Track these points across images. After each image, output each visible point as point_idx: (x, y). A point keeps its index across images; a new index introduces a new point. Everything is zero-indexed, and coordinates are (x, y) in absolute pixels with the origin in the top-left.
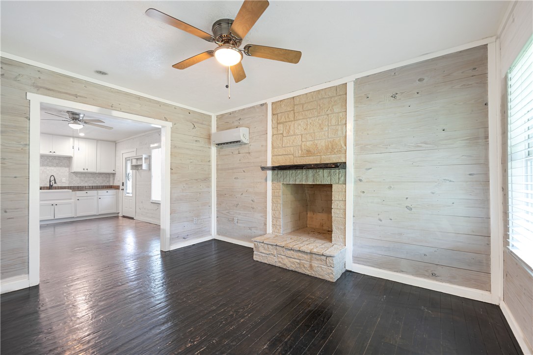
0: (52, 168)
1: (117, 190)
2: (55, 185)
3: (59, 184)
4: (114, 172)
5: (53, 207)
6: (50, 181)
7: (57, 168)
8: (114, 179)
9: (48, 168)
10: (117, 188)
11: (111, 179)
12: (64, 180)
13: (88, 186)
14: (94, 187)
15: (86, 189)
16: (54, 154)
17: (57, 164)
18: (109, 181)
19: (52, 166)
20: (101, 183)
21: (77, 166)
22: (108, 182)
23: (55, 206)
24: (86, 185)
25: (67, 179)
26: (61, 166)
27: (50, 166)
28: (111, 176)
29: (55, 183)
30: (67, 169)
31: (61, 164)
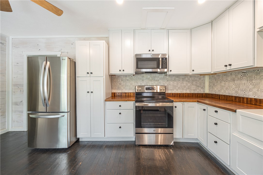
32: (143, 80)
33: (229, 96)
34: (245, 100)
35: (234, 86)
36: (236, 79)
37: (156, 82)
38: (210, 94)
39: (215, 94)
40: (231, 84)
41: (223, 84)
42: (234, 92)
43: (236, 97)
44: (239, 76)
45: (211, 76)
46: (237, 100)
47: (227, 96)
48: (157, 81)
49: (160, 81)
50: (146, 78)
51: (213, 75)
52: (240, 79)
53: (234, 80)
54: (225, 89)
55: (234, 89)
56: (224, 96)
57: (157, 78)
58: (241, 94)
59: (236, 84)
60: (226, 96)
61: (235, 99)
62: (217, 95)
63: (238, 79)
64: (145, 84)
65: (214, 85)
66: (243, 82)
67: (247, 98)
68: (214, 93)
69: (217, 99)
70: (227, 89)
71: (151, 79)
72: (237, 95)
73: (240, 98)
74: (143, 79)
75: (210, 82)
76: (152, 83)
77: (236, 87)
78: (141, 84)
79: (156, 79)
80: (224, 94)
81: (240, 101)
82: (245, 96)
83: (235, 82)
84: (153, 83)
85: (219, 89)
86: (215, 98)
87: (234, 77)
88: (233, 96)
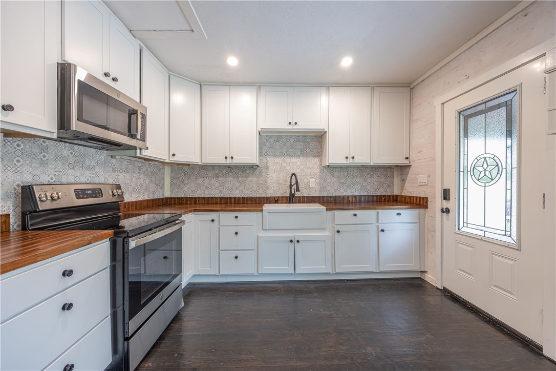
0: (295, 160)
1: (422, 210)
2: (297, 194)
3: (303, 192)
4: (407, 162)
5: (292, 245)
6: (291, 186)
7: (302, 159)
8: (403, 181)
9: (288, 160)
10: (420, 203)
11: (396, 181)
12: (313, 183)
13: (352, 196)
14: (363, 199)
15: (348, 202)
16: (296, 127)
17: (302, 150)
18: (391, 186)
19: (294, 155)
20: (375, 190)
21: (335, 154)
22: (389, 186)
23: (296, 243)
24: (349, 193)
25: (318, 181)
26: (308, 155)
27: (291, 156)
28: (396, 174)
29: (298, 190)
30: (317, 160)
31: (308, 150)
32: (43, 163)
33: (212, 198)
34: (233, 200)
35: (217, 185)
36: (220, 175)
37: (88, 173)
38: (174, 198)
39: (187, 198)
40: (214, 181)
41: (200, 181)
42: (217, 191)
43: (221, 198)
44: (224, 172)
45: (176, 167)
46: (223, 201)
47: (209, 198)
48: (89, 168)
49: (97, 170)
50: (56, 156)
51: (180, 166)
52: (226, 175)
53: (217, 176)
54: (203, 188)
55: (217, 188)
56: (204, 198)
57: (90, 160)
58: (226, 194)
59: (220, 182)
60: (207, 198)
61: (221, 201)
62: (191, 198)
63: (223, 175)
64: (52, 179)
65: (182, 182)
66: (230, 179)
67: (235, 198)
68: (183, 195)
69: (191, 204)
70: (207, 188)
71: (71, 161)
72: (222, 196)
73: (226, 198)
74: (44, 156)
75: (172, 178)
76: (76, 175)
77: (220, 186)
78: (36, 178)
79: (87, 162)
80: (203, 195)
81: (227, 202)
82: (231, 196)
83: (219, 179)
84: (78, 173)
85: (193, 189)
86: (187, 204)
87: (218, 172)
88: (217, 198)
